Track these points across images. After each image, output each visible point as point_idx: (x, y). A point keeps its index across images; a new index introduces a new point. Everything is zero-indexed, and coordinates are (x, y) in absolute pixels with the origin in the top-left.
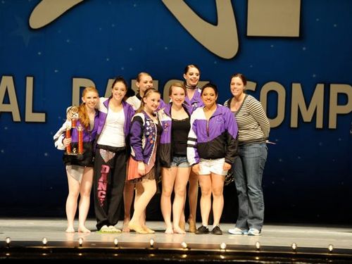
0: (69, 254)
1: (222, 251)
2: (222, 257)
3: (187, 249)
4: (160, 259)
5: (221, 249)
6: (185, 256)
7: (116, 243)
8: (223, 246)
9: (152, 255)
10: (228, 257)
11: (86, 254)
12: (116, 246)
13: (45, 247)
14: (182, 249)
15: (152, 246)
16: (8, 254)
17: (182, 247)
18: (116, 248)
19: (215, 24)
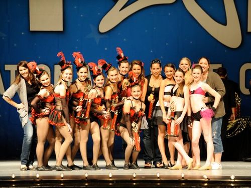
0: (127, 183)
1: (232, 180)
2: (233, 185)
3: (207, 180)
4: (189, 186)
5: (231, 179)
6: (206, 184)
7: (158, 176)
8: (233, 177)
9: (184, 184)
10: (237, 185)
11: (138, 183)
12: (159, 178)
13: (111, 179)
14: (204, 180)
15: (183, 178)
16: (87, 184)
17: (203, 178)
18: (159, 179)
19: (225, 24)
